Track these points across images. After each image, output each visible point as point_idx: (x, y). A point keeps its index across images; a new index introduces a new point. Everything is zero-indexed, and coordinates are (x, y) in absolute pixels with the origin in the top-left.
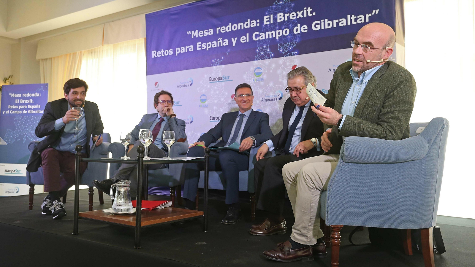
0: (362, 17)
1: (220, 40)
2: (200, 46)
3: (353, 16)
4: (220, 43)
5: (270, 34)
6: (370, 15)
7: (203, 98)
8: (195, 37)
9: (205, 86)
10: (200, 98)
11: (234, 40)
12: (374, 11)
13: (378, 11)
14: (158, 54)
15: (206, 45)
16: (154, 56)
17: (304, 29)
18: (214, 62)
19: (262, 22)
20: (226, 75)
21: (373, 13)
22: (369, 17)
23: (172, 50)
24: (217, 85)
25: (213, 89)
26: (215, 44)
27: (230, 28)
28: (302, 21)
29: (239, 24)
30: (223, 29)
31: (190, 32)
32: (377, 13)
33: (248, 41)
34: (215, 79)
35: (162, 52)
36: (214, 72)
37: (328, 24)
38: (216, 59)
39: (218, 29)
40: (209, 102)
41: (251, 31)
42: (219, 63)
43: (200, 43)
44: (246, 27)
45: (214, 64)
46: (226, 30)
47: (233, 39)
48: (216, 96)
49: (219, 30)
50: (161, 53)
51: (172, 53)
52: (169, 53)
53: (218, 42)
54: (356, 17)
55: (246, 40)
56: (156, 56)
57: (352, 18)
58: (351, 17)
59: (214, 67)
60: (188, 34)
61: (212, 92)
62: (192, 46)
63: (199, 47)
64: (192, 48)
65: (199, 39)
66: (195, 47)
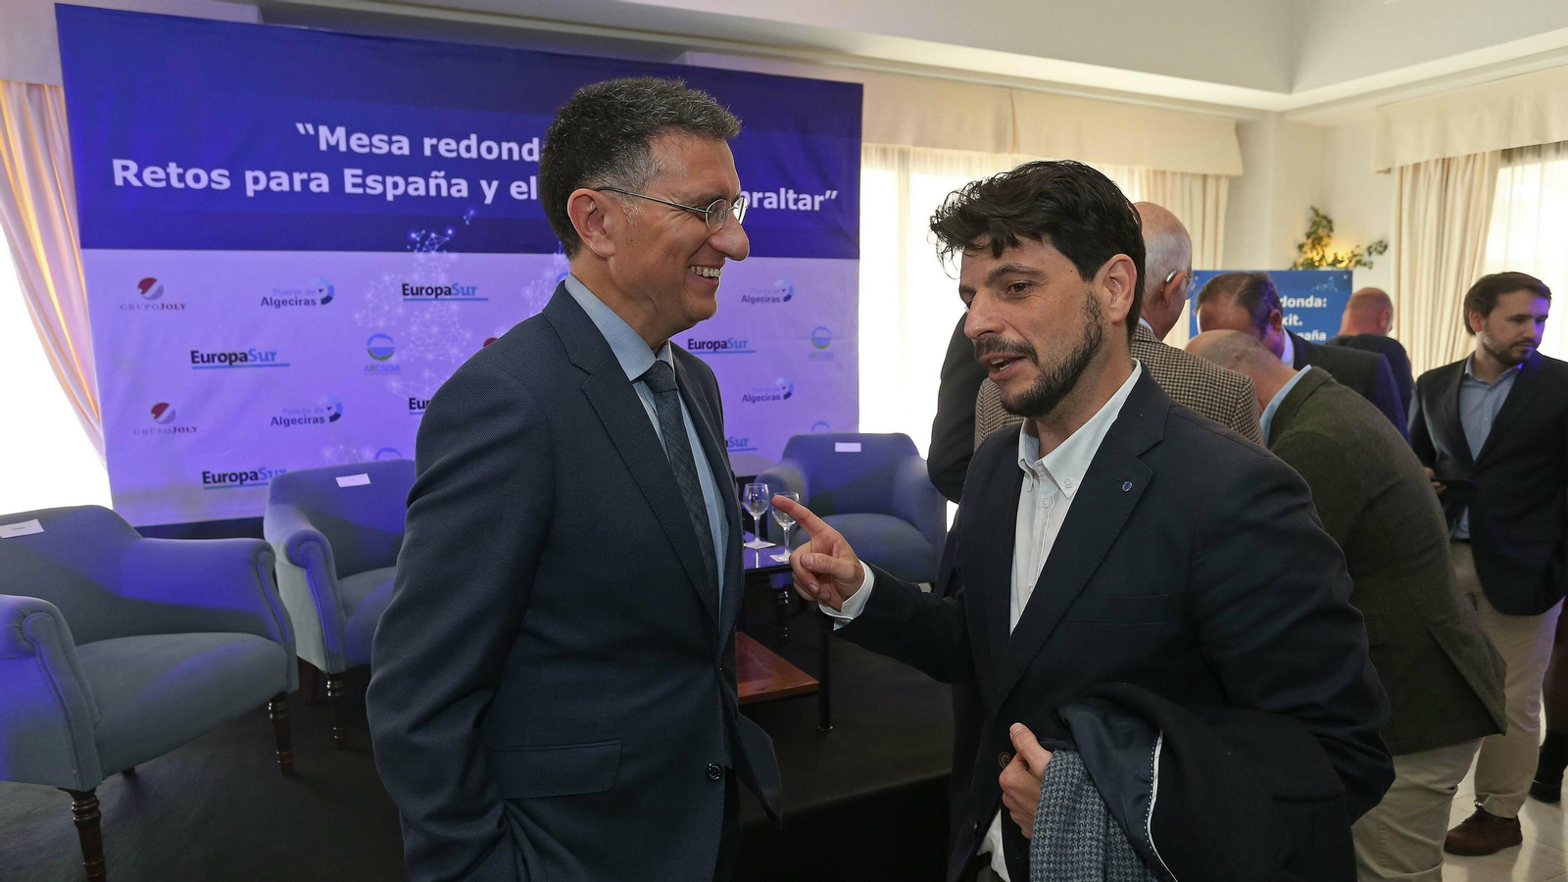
0: (808, 198)
1: (436, 177)
2: (359, 181)
3: (791, 192)
4: (438, 187)
6: (822, 198)
7: (378, 343)
8: (333, 149)
9: (386, 308)
10: (369, 343)
11: (490, 186)
12: (828, 193)
13: (835, 193)
14: (147, 175)
15: (384, 183)
16: (125, 179)
18: (418, 239)
20: (465, 283)
21: (827, 196)
22: (821, 202)
23: (226, 173)
24: (431, 309)
25: (418, 320)
26: (417, 187)
27: (471, 148)
29: (505, 146)
30: (447, 147)
31: (310, 127)
32: (833, 197)
33: (534, 196)
34: (424, 291)
35: (168, 170)
36: (419, 269)
38: (424, 232)
39: (428, 143)
40: (403, 358)
42: (437, 246)
43: (359, 172)
44: (527, 158)
45: (418, 245)
46: (458, 150)
47: (484, 183)
48: (428, 341)
49: (434, 148)
50: (168, 175)
51: (226, 184)
52: (210, 180)
53: (433, 183)
54: (795, 196)
55: (529, 193)
56: (136, 183)
57: (788, 196)
58: (787, 192)
59: (420, 256)
60: (302, 131)
61: (414, 329)
62: (324, 179)
63: (355, 185)
64: (321, 183)
65: (352, 159)
66: (337, 182)
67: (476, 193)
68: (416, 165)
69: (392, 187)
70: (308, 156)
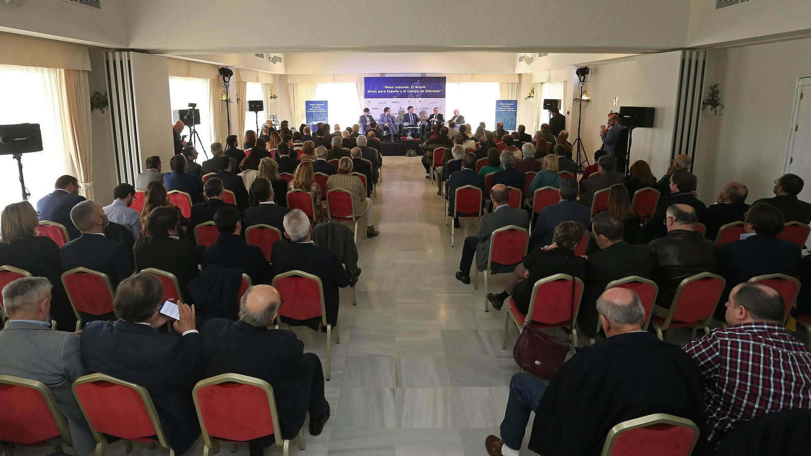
0: (439, 90)
1: (396, 90)
5: (413, 91)
17: (423, 91)
19: (410, 87)
21: (441, 91)
26: (394, 91)
27: (399, 87)
28: (422, 89)
29: (403, 87)
30: (397, 87)
31: (385, 87)
33: (406, 92)
37: (430, 91)
38: (394, 96)
39: (395, 87)
41: (407, 89)
42: (396, 98)
45: (394, 98)
54: (437, 90)
63: (388, 92)
64: (385, 92)
65: (388, 89)
66: (386, 91)
67: (400, 92)
68: (394, 89)
69: (391, 92)
70: (384, 89)
